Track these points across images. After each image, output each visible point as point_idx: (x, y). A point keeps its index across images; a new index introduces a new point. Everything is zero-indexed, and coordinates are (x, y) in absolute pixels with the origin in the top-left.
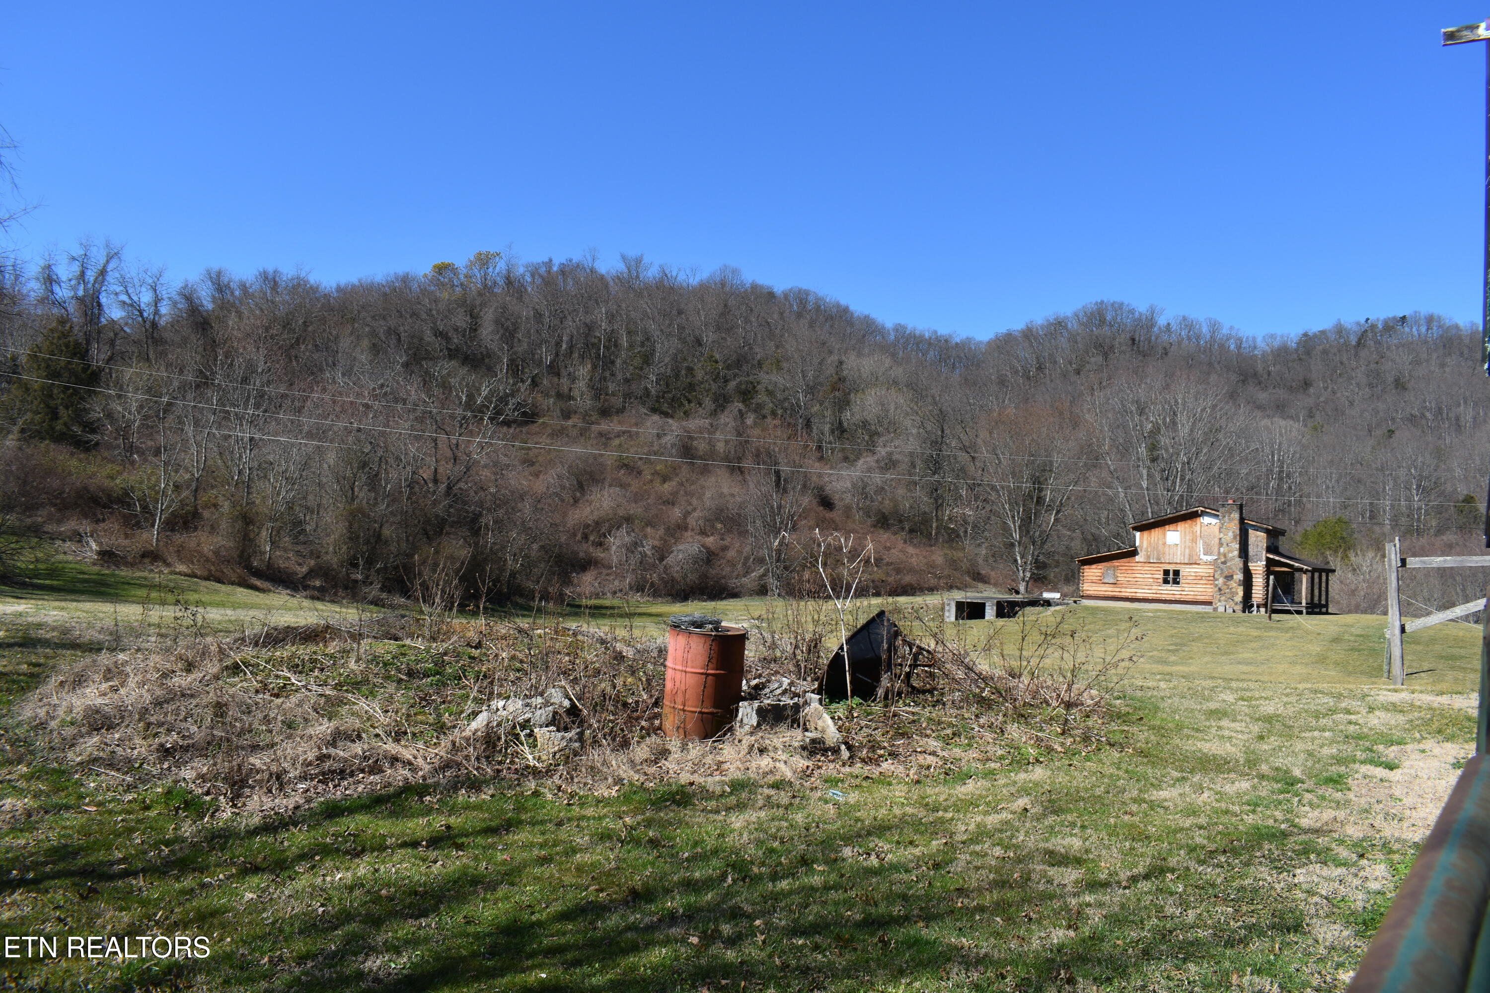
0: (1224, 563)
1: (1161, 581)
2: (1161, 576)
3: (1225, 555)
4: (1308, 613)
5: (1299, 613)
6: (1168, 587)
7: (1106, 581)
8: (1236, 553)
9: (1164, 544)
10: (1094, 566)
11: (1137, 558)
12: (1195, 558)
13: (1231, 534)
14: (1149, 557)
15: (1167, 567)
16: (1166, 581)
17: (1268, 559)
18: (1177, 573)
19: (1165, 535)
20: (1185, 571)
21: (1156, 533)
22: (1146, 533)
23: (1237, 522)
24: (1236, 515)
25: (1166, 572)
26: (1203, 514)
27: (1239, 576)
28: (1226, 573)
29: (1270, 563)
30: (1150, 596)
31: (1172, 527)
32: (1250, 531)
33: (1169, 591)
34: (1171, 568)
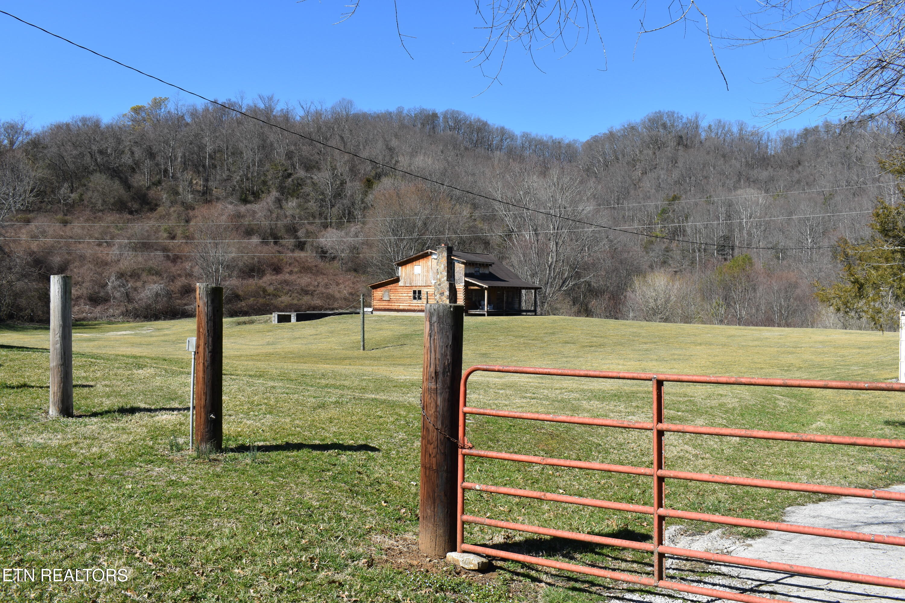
0: (439, 285)
1: (412, 298)
2: (412, 294)
3: (440, 280)
4: (488, 315)
5: (484, 315)
6: (415, 301)
7: (384, 299)
8: (445, 278)
9: (413, 274)
10: (378, 289)
11: (401, 283)
12: (429, 282)
13: (442, 266)
14: (405, 283)
15: (415, 289)
16: (415, 298)
17: (465, 281)
18: (420, 292)
19: (413, 268)
20: (424, 291)
21: (409, 266)
22: (404, 267)
23: (445, 258)
24: (445, 254)
25: (415, 292)
26: (431, 254)
27: (447, 293)
28: (440, 291)
29: (467, 284)
30: (406, 308)
31: (417, 263)
32: (456, 264)
33: (416, 303)
34: (417, 289)
